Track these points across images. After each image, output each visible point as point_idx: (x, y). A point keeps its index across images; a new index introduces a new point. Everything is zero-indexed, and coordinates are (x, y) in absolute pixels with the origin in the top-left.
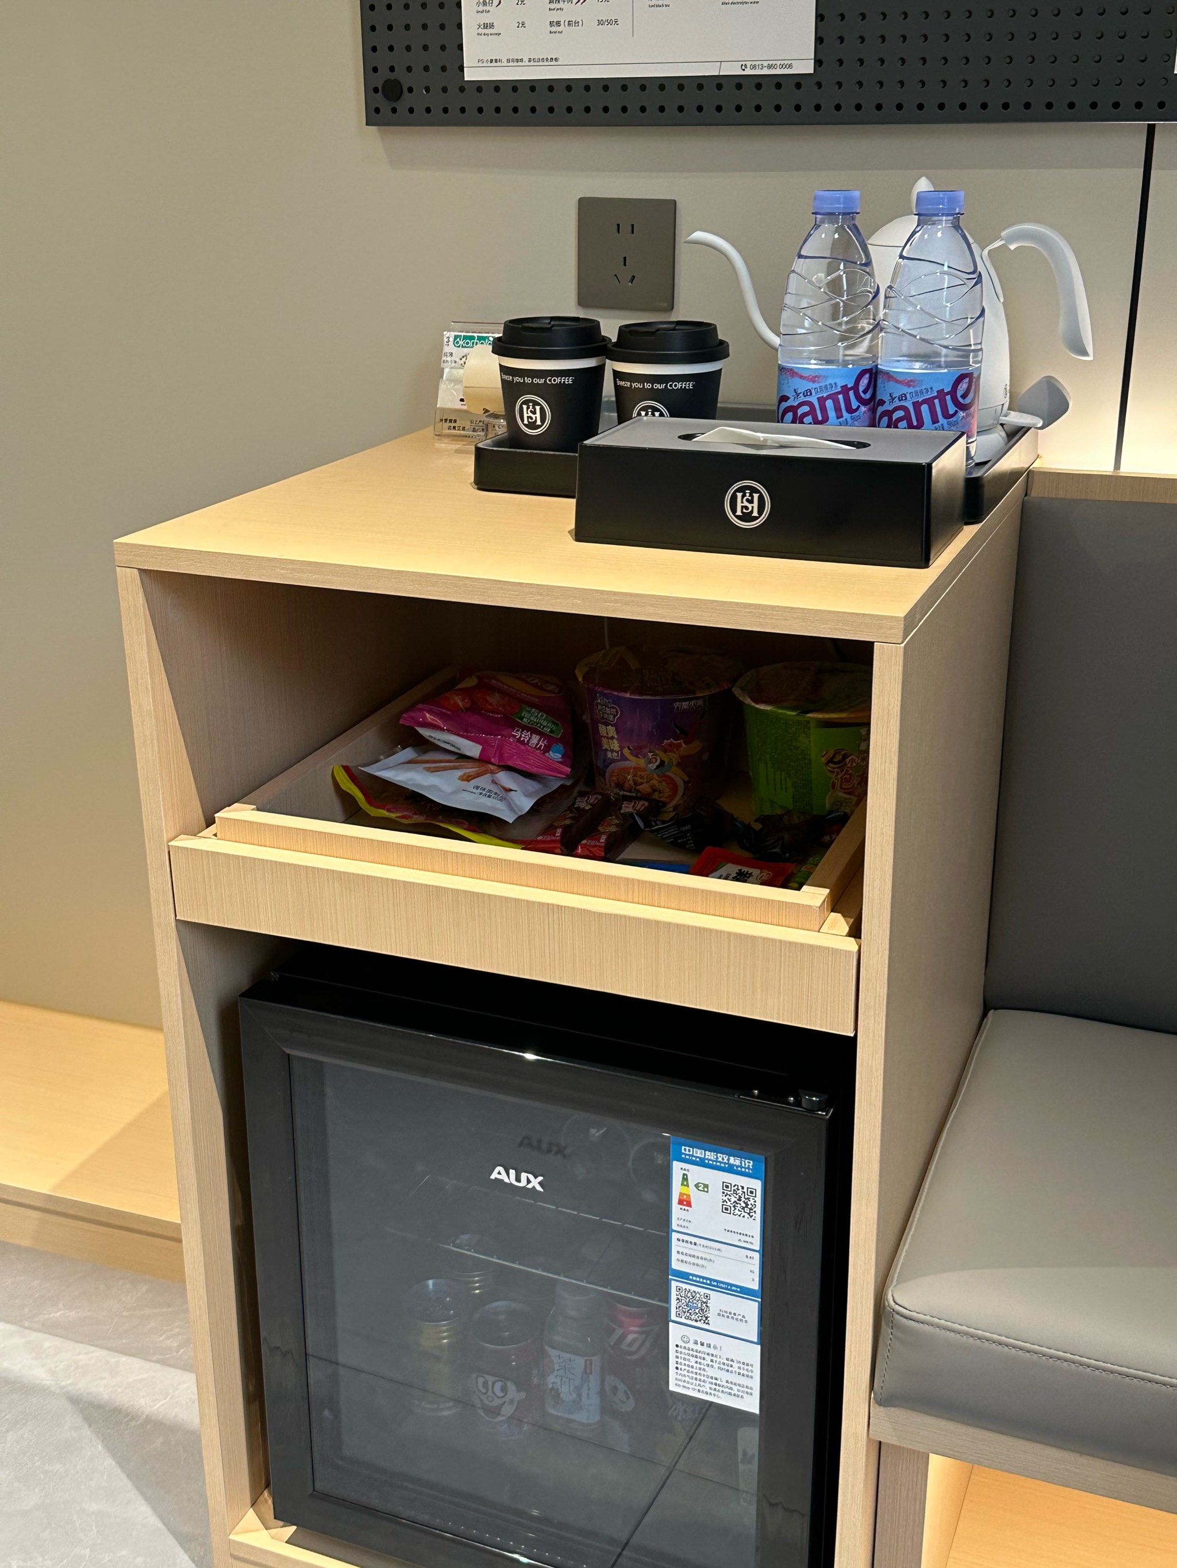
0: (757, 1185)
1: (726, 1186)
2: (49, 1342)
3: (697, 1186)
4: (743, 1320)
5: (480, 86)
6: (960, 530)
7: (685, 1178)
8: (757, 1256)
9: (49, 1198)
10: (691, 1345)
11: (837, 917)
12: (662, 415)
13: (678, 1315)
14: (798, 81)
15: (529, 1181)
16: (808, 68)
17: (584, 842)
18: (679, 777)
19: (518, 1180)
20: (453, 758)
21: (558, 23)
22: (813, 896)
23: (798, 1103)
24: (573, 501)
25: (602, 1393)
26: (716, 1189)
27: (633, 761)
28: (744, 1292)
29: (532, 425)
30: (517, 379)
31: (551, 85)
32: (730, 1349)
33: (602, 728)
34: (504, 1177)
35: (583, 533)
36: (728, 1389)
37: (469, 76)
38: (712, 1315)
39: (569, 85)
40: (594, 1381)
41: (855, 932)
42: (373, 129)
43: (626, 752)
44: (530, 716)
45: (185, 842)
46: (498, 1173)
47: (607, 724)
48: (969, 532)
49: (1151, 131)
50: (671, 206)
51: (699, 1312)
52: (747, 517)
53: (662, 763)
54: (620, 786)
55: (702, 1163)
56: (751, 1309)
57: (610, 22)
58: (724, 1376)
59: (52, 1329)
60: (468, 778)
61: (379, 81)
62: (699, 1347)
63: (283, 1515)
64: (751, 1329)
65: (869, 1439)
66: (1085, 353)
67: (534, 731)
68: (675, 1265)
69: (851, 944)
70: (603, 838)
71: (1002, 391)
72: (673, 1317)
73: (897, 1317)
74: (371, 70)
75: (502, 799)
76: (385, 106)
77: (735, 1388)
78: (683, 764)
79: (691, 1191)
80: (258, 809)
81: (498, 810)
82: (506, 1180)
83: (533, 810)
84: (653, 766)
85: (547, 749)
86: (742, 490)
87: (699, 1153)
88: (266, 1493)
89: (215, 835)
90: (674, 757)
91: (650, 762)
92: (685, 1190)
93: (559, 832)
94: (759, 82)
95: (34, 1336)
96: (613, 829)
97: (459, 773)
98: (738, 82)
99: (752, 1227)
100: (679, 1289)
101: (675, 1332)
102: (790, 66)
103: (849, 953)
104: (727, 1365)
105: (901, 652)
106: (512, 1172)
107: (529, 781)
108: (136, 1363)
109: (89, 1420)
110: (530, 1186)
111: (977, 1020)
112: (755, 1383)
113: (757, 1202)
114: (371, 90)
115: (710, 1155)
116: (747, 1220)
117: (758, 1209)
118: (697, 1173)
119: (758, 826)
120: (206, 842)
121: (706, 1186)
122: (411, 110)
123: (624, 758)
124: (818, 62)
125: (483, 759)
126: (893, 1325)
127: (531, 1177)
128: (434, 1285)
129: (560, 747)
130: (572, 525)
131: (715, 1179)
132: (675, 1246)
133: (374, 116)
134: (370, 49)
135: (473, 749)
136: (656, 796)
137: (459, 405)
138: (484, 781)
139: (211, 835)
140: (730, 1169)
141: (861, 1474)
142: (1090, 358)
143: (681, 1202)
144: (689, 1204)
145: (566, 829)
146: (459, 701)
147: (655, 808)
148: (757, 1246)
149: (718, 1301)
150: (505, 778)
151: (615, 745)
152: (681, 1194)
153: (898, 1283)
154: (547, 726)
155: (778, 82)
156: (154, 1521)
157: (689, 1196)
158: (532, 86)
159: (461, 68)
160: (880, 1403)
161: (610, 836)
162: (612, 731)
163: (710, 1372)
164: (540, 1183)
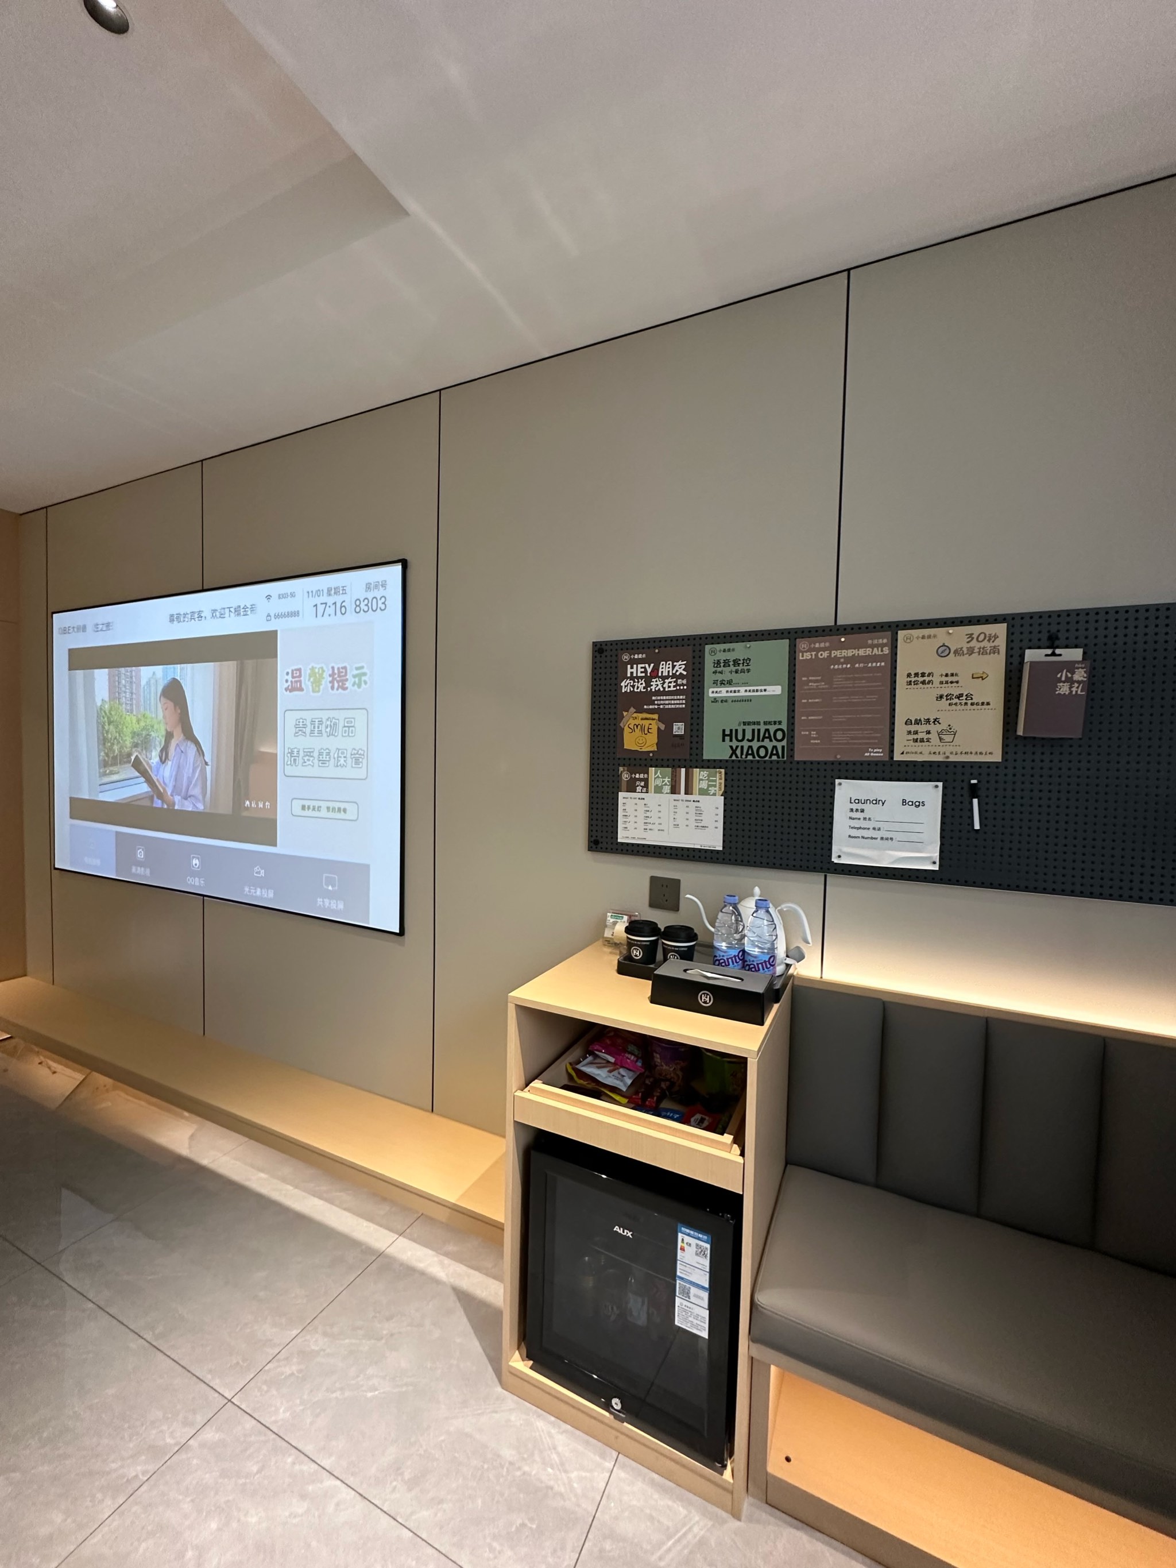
0: (708, 1246)
1: (697, 1245)
2: (447, 1261)
3: (687, 1243)
4: (702, 1299)
5: (622, 844)
6: (773, 1006)
7: (683, 1240)
8: (708, 1274)
9: (455, 1205)
10: (683, 1307)
11: (735, 1146)
12: (677, 958)
13: (679, 1294)
14: (718, 852)
15: (627, 1233)
16: (721, 849)
17: (649, 1099)
18: (680, 1073)
19: (623, 1232)
20: (604, 1062)
21: (646, 829)
22: (728, 1138)
23: (723, 1216)
24: (651, 982)
25: (648, 1313)
26: (694, 1248)
27: (665, 1067)
28: (703, 1288)
29: (636, 956)
30: (633, 942)
31: (644, 845)
32: (697, 1310)
33: (655, 1054)
34: (618, 1230)
35: (654, 999)
36: (697, 1327)
37: (619, 841)
38: (691, 1295)
39: (649, 846)
40: (645, 1308)
41: (742, 1154)
42: (590, 852)
43: (663, 1064)
44: (631, 1048)
45: (519, 1094)
46: (616, 1229)
47: (657, 1053)
48: (776, 1006)
49: (826, 876)
50: (679, 881)
51: (686, 1294)
52: (705, 1002)
53: (675, 1069)
54: (660, 1075)
55: (689, 1235)
56: (705, 1295)
57: (662, 830)
58: (695, 1321)
59: (447, 1254)
60: (610, 1071)
61: (592, 839)
62: (686, 1308)
63: (529, 1357)
64: (705, 1303)
65: (749, 1357)
66: (809, 943)
67: (632, 1054)
68: (678, 1274)
69: (740, 1160)
70: (655, 1098)
71: (783, 952)
72: (677, 1294)
73: (759, 1307)
74: (590, 836)
75: (622, 1081)
76: (594, 847)
77: (699, 1327)
78: (682, 1069)
79: (685, 1245)
80: (543, 1083)
81: (619, 1085)
82: (619, 1232)
83: (632, 1083)
84: (672, 1069)
85: (637, 1061)
86: (704, 994)
87: (688, 1231)
88: (523, 1344)
89: (529, 1091)
90: (679, 1067)
91: (671, 1068)
92: (683, 1245)
93: (640, 1094)
94: (706, 851)
95: (442, 1258)
96: (658, 1094)
97: (608, 1069)
98: (700, 850)
99: (706, 1262)
100: (680, 1284)
101: (678, 1301)
102: (715, 847)
103: (740, 1163)
104: (697, 1317)
105: (756, 1062)
106: (622, 1229)
107: (630, 1072)
108: (476, 1273)
109: (460, 1300)
110: (628, 1235)
111: (783, 1168)
112: (707, 1326)
113: (708, 1252)
114: (590, 842)
115: (692, 1232)
116: (705, 1260)
117: (709, 1255)
118: (687, 1239)
119: (707, 1097)
120: (525, 1094)
121: (690, 1244)
122: (601, 848)
123: (662, 1066)
124: (724, 847)
125: (615, 1064)
126: (757, 1309)
127: (628, 1232)
128: (588, 1259)
129: (640, 1060)
130: (649, 994)
131: (694, 1242)
132: (679, 1266)
133: (590, 849)
134: (590, 831)
135: (612, 1060)
136: (672, 1080)
137: (611, 936)
138: (615, 1073)
139: (527, 1091)
140: (699, 1239)
141: (746, 1370)
142: (811, 945)
143: (681, 1249)
144: (684, 1250)
145: (643, 1093)
146: (608, 1042)
147: (673, 1084)
148: (708, 1270)
149: (693, 1290)
150: (622, 1071)
151: (659, 1060)
152: (681, 1246)
153: (759, 1291)
154: (636, 1052)
155: (712, 851)
156: (480, 1350)
157: (684, 1247)
158: (638, 845)
159: (617, 838)
160: (753, 1341)
161: (658, 1097)
162: (658, 1056)
163: (690, 1319)
164: (631, 1235)
